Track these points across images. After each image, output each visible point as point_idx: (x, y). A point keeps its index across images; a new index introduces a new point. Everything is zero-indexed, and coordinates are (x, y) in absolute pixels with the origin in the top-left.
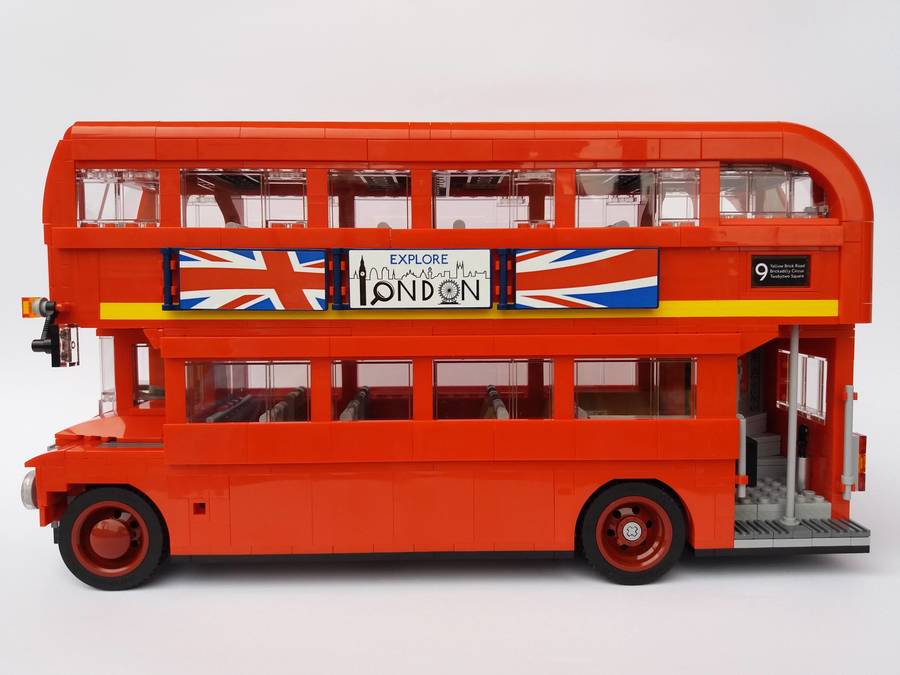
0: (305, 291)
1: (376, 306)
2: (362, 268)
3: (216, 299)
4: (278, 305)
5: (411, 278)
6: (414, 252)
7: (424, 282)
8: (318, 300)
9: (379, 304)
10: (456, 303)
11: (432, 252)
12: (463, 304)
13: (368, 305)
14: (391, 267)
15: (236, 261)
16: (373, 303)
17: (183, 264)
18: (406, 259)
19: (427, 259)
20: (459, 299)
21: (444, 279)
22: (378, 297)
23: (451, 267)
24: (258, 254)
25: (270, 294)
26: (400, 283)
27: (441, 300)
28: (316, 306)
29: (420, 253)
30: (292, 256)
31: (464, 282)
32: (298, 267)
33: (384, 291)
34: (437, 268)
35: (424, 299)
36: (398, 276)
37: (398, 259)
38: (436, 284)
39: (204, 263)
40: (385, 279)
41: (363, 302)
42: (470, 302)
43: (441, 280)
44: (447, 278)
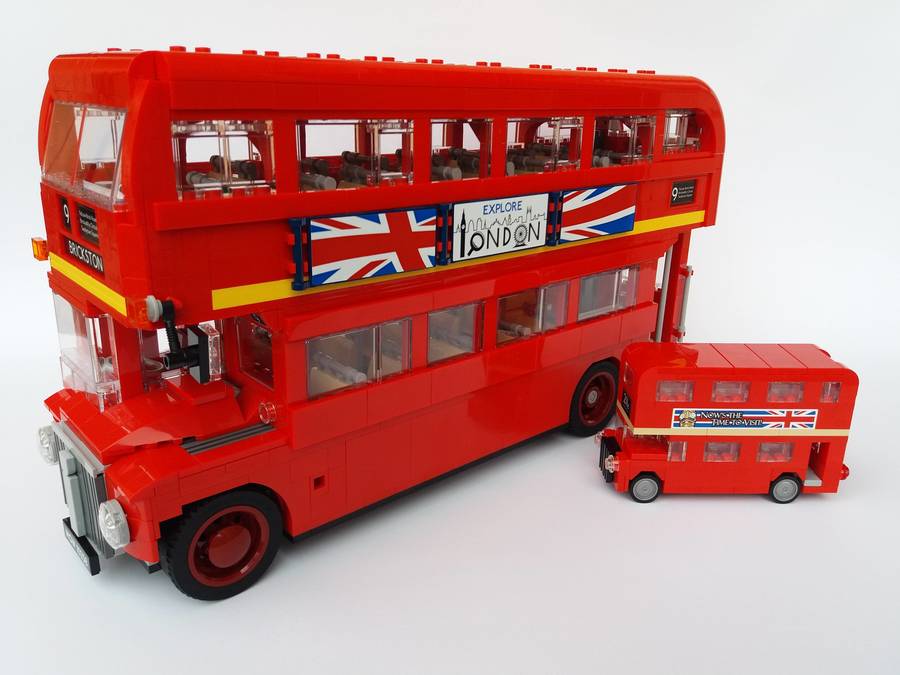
0: (420, 250)
1: (472, 256)
2: (463, 222)
3: (345, 270)
4: (399, 268)
5: (497, 226)
6: (499, 201)
7: (506, 228)
8: (430, 257)
9: (475, 254)
10: (524, 245)
11: (511, 200)
12: (529, 245)
13: (466, 257)
14: (484, 217)
15: (363, 227)
16: (469, 254)
17: (315, 236)
18: (494, 209)
19: (508, 207)
20: (526, 242)
21: (519, 224)
22: (474, 248)
23: (523, 212)
24: (382, 217)
25: (392, 257)
26: (489, 232)
27: (515, 243)
28: (428, 264)
29: (503, 202)
30: (411, 215)
31: (530, 225)
32: (416, 227)
33: (478, 241)
34: (515, 214)
35: (505, 244)
36: (488, 226)
37: (489, 209)
38: (512, 229)
39: (334, 233)
40: (479, 230)
41: (462, 255)
42: (533, 243)
43: (516, 225)
44: (520, 223)
